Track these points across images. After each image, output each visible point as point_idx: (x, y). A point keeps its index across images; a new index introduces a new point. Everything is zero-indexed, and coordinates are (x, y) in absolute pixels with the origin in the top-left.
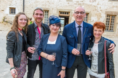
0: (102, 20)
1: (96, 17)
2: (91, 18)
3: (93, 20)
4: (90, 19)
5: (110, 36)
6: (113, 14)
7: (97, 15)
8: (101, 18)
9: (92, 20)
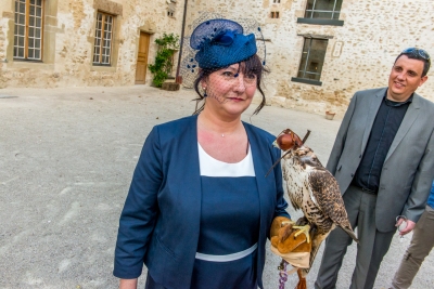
0: (86, 25)
1: (71, 15)
2: (55, 15)
3: (63, 26)
4: (55, 22)
5: (105, 81)
6: (112, 11)
7: (74, 8)
8: (83, 21)
9: (59, 26)
